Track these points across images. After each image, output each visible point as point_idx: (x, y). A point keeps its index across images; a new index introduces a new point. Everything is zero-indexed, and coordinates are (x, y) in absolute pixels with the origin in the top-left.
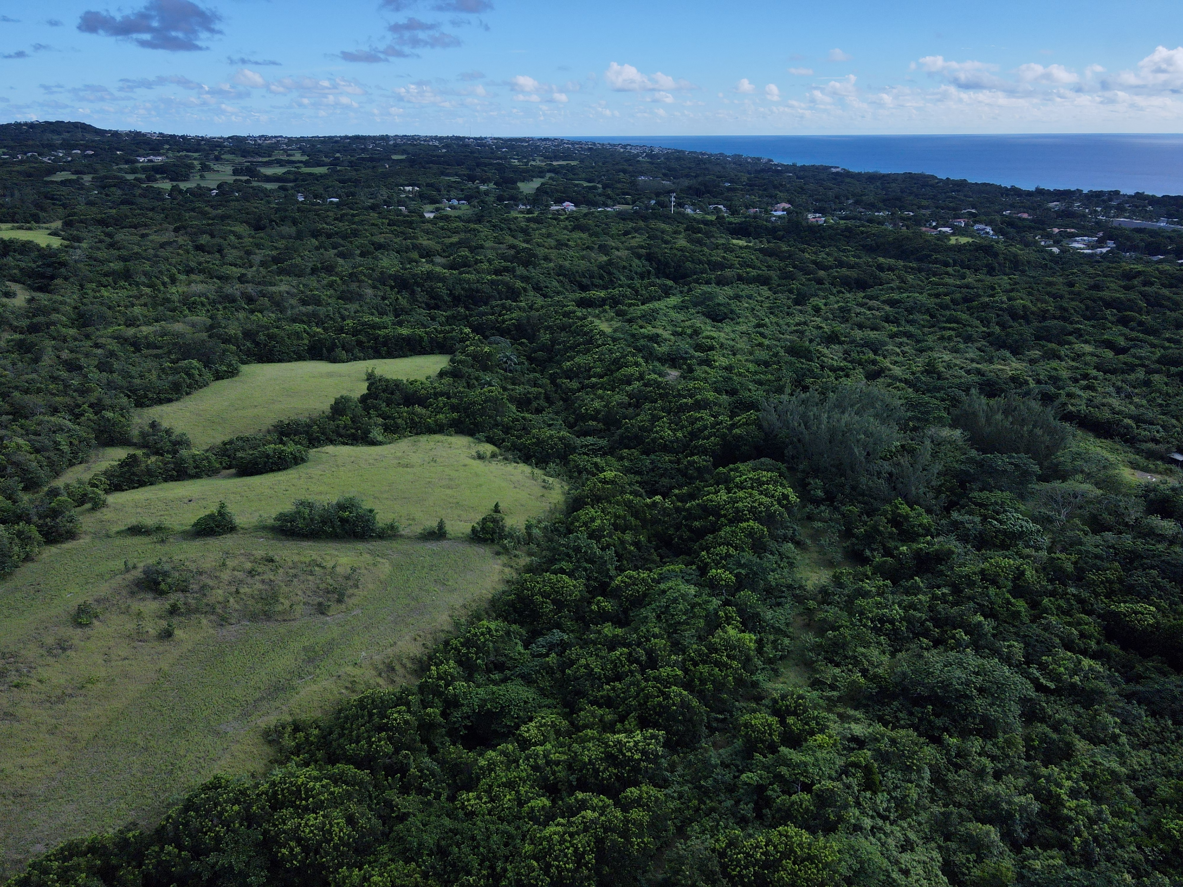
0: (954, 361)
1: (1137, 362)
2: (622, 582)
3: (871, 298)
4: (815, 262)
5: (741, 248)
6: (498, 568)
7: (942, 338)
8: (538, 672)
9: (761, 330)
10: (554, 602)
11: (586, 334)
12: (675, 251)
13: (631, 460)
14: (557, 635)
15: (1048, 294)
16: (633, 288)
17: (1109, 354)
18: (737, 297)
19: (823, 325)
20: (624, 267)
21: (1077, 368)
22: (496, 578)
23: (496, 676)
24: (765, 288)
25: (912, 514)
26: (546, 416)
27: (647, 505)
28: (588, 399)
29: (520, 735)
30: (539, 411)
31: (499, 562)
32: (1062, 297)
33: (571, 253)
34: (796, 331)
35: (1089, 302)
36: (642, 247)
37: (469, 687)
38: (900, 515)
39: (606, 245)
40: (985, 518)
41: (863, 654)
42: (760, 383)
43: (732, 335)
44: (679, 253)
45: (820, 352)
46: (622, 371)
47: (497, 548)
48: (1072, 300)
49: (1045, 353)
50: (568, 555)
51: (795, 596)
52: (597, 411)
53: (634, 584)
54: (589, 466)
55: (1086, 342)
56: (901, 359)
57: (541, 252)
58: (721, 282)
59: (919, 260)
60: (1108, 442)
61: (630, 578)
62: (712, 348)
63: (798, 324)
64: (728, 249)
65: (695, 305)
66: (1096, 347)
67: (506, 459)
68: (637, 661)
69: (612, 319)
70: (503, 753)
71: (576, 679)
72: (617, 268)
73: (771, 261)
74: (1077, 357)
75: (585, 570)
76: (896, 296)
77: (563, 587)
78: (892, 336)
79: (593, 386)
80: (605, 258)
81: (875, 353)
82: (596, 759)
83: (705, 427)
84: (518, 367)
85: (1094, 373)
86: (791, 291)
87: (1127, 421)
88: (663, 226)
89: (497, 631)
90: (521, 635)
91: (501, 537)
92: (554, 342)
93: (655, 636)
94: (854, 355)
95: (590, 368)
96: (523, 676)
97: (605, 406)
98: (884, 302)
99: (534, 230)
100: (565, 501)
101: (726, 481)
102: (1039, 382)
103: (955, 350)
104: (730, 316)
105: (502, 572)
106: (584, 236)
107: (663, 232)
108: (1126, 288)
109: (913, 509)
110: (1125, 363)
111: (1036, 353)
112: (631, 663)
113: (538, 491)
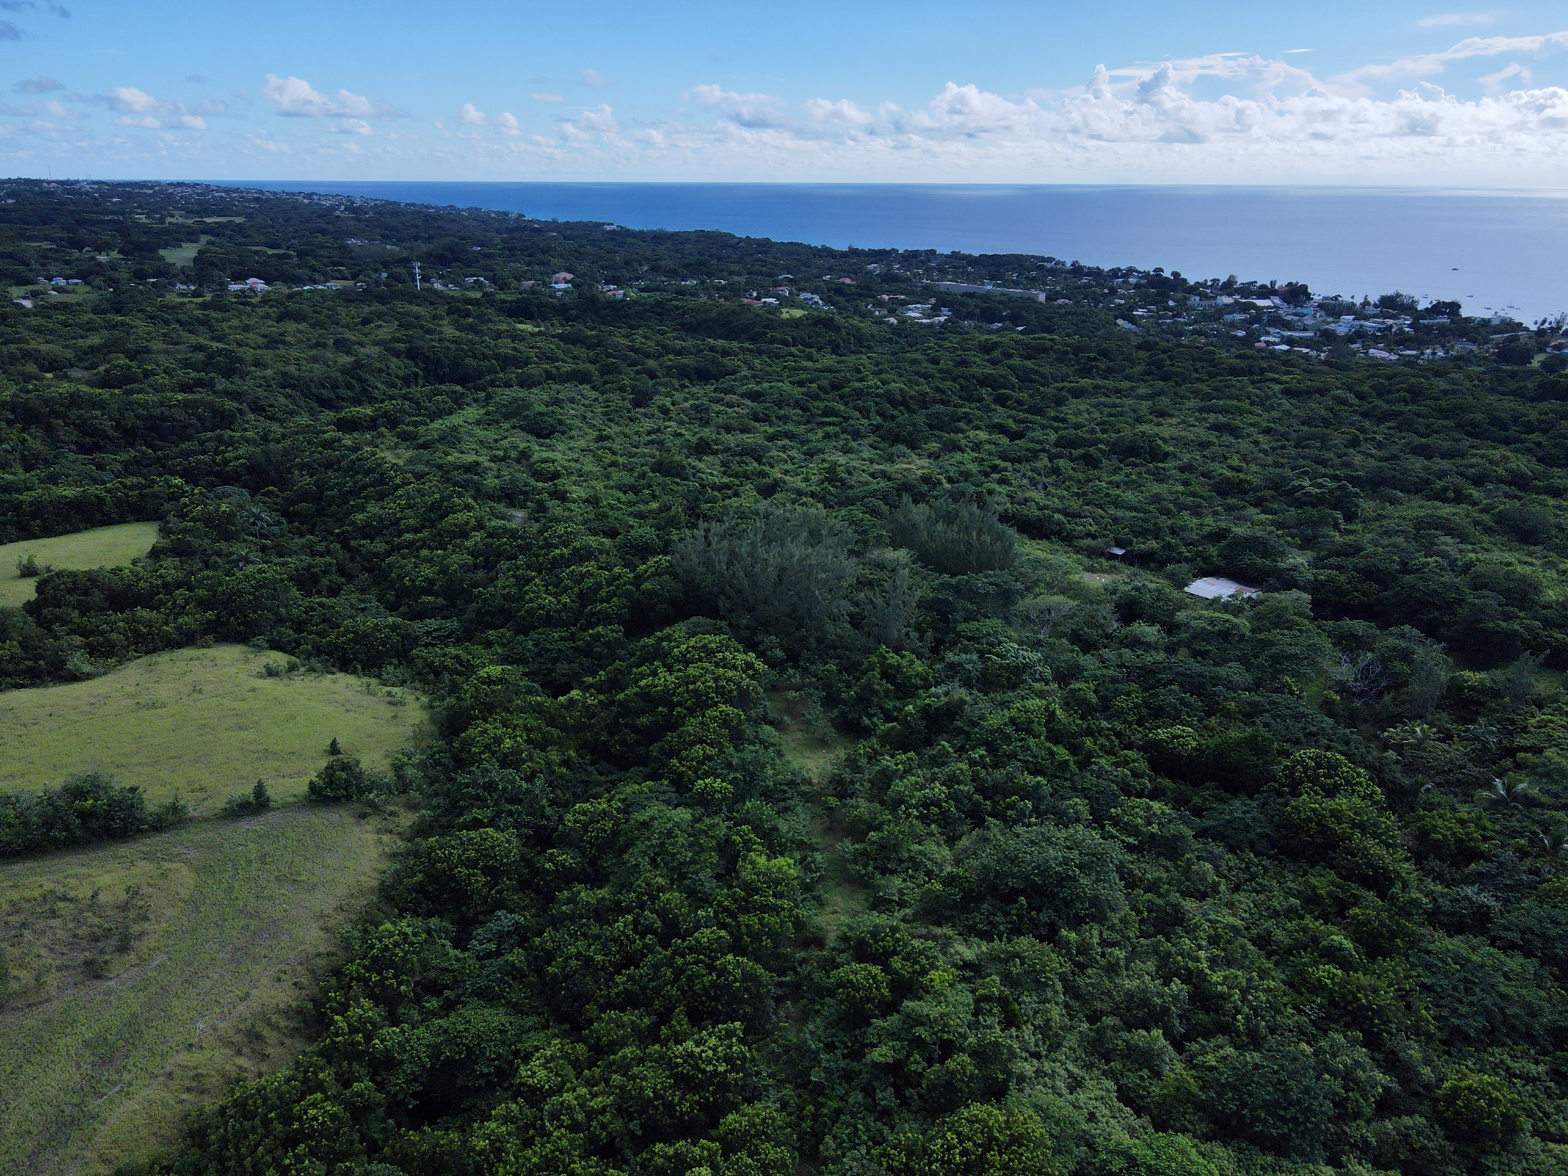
0: (852, 463)
1: (1038, 447)
2: (575, 822)
3: (726, 391)
4: (632, 349)
5: (532, 334)
6: (371, 837)
7: (827, 436)
8: (501, 980)
9: (606, 444)
10: (486, 871)
11: (369, 471)
12: (447, 344)
13: (504, 645)
14: (505, 920)
15: (917, 373)
16: (411, 400)
17: (1004, 440)
18: (557, 402)
19: (683, 431)
20: (380, 371)
21: (983, 460)
22: (374, 853)
23: (433, 1003)
24: (588, 387)
25: (904, 662)
26: (349, 597)
27: (562, 705)
28: (409, 564)
29: (522, 1084)
30: (334, 592)
31: (369, 828)
32: (933, 376)
33: (294, 353)
34: (652, 442)
35: (962, 381)
36: (399, 340)
37: (403, 1031)
38: (891, 666)
39: (345, 341)
40: (981, 653)
41: (921, 853)
42: (640, 516)
43: (571, 455)
44: (453, 346)
45: (694, 468)
46: (450, 518)
47: (357, 807)
48: (944, 379)
49: (945, 444)
50: (477, 798)
51: (803, 794)
52: (431, 582)
53: (592, 821)
54: (449, 662)
55: (977, 428)
56: (789, 466)
57: (248, 354)
58: (525, 383)
59: (753, 339)
60: (1044, 543)
61: (584, 813)
62: (556, 475)
63: (649, 433)
64: (516, 337)
65: (507, 417)
66: (990, 433)
67: (312, 670)
68: (650, 930)
69: (396, 447)
70: (507, 1119)
71: (567, 978)
72: (371, 372)
73: (577, 350)
74: (977, 446)
75: (510, 813)
76: (753, 386)
77: (493, 847)
78: (771, 438)
79: (410, 545)
80: (350, 359)
81: (759, 460)
82: (664, 1088)
83: (599, 586)
84: (276, 529)
85: (1002, 464)
86: (622, 389)
87: (1057, 516)
88: (415, 308)
89: (415, 934)
90: (446, 932)
91: (361, 791)
92: (321, 486)
93: (661, 889)
94: (735, 467)
95: (399, 520)
96: (479, 993)
97: (439, 573)
98: (743, 395)
99: (218, 321)
100: (433, 721)
101: (658, 654)
102: (950, 480)
103: (847, 451)
104: (560, 428)
105: (380, 842)
106: (303, 326)
107: (418, 317)
108: (994, 362)
109: (903, 657)
110: (1027, 450)
111: (934, 446)
112: (643, 936)
113: (386, 711)
